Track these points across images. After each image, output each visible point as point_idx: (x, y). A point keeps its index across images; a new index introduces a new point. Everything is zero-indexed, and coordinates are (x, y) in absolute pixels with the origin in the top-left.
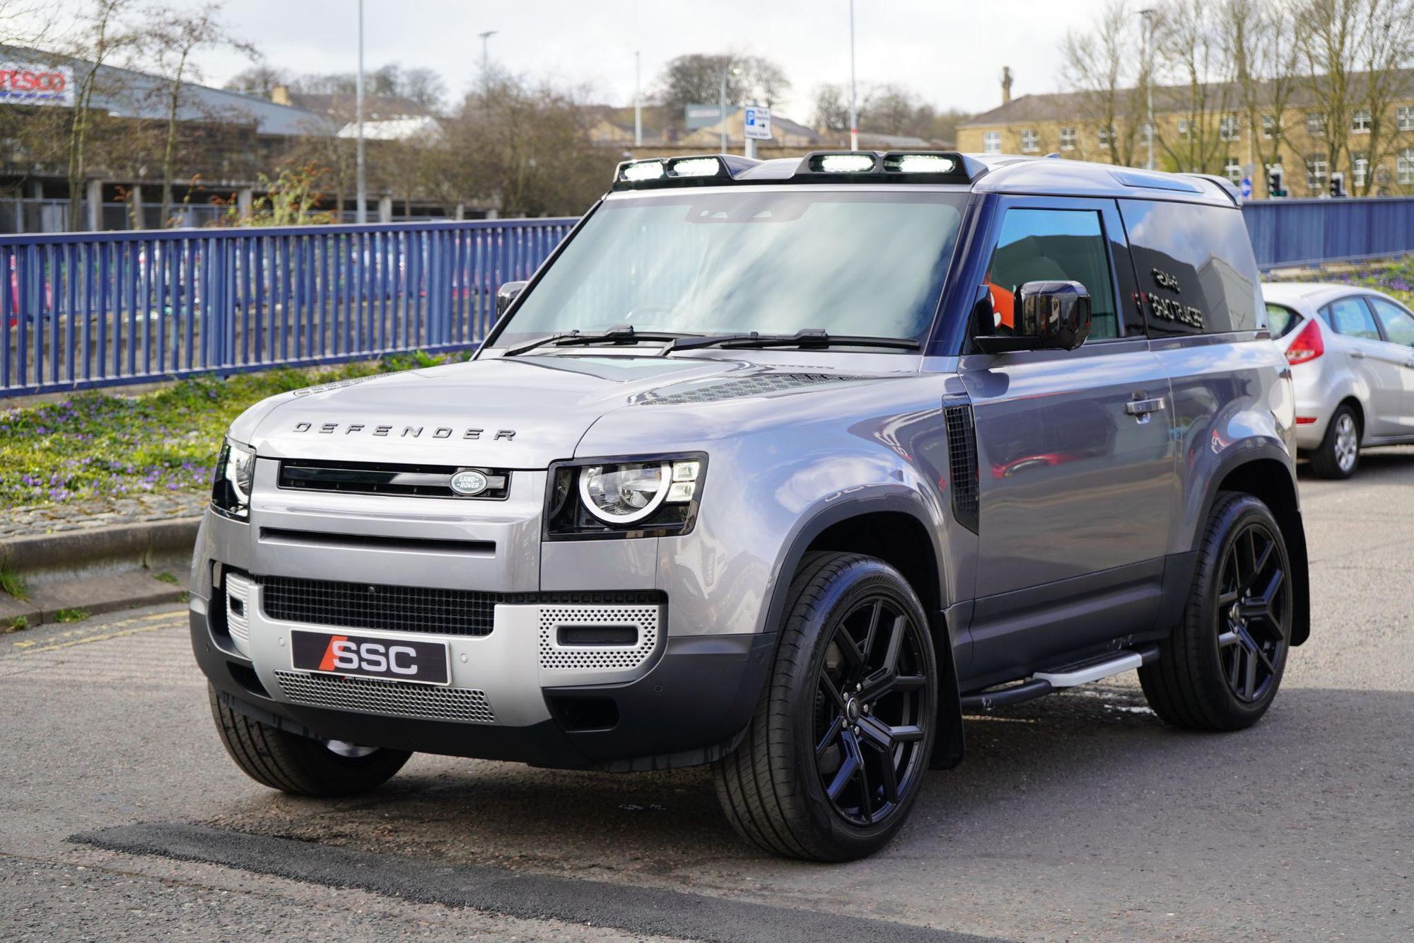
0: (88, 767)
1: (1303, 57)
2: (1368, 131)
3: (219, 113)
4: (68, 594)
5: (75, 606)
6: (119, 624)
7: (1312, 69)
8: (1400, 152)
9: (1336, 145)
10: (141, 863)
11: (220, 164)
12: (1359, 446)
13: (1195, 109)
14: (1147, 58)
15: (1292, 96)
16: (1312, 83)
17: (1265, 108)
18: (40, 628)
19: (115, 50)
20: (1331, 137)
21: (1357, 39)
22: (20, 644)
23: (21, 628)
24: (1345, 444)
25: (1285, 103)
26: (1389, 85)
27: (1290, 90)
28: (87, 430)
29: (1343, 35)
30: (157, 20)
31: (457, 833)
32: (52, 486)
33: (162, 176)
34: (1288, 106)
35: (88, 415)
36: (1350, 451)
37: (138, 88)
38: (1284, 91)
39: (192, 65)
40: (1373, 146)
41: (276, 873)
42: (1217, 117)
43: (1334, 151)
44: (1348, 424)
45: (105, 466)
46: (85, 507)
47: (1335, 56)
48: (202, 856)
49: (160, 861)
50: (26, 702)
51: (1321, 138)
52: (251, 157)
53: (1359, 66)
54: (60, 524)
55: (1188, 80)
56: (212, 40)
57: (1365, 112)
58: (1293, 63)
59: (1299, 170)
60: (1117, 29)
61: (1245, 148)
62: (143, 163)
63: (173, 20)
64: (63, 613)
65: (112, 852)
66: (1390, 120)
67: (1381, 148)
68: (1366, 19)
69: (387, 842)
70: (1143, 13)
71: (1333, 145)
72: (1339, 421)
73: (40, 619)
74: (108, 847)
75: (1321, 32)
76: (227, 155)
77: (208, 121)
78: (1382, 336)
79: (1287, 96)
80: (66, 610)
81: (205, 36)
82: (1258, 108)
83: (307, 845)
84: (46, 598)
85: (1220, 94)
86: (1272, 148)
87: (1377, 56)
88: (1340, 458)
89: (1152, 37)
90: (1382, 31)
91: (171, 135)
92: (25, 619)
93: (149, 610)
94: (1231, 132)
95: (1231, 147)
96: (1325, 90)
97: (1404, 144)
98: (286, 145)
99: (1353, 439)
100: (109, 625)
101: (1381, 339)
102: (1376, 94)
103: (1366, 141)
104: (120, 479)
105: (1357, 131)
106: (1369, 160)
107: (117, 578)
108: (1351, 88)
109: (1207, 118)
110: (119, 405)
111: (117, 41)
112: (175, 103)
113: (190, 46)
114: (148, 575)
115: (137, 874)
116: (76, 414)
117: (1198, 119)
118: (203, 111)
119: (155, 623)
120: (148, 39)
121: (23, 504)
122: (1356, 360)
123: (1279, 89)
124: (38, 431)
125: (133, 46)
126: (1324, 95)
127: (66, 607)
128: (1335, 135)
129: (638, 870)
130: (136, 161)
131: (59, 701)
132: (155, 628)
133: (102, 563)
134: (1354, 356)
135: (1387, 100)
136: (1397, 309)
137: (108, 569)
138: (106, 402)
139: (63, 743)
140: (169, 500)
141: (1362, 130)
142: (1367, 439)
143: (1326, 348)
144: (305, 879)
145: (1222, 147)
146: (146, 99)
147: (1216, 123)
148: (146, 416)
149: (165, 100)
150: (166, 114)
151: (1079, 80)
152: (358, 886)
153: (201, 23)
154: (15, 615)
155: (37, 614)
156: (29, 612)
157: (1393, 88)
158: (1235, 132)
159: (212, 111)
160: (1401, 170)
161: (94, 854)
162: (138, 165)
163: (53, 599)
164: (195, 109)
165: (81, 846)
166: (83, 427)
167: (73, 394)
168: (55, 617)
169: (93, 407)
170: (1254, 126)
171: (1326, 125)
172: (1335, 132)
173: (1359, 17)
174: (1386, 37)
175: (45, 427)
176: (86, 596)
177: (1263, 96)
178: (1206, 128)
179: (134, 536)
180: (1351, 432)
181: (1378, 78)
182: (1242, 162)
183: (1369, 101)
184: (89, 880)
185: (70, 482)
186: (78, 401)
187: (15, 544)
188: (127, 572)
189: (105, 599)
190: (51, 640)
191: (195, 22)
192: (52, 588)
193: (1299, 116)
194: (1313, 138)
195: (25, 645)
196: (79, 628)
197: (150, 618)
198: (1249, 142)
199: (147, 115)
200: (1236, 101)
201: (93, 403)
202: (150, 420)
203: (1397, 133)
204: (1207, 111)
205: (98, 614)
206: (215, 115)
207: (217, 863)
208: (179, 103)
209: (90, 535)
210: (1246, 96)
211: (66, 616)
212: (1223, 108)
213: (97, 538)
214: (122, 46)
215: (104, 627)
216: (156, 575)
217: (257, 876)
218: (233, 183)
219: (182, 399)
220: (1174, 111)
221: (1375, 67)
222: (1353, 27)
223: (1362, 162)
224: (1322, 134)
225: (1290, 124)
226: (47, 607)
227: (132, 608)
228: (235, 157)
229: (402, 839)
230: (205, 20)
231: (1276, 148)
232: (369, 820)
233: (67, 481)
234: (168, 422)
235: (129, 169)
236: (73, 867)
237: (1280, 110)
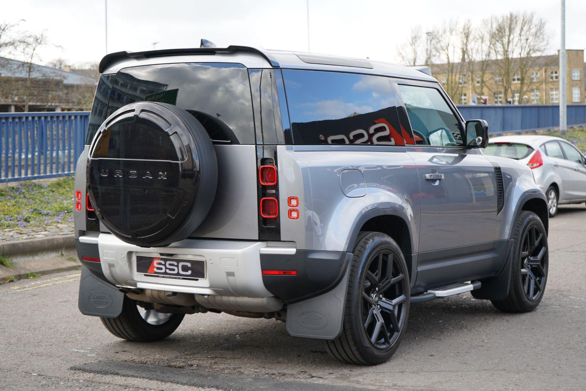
0: (65, 338)
1: (492, 51)
2: (519, 82)
3: (48, 74)
4: (30, 266)
5: (34, 271)
6: (55, 279)
7: (497, 56)
8: (532, 90)
9: (507, 88)
10: (108, 378)
11: (47, 96)
12: (558, 204)
13: (449, 73)
14: (429, 52)
15: (488, 67)
16: (496, 62)
17: (478, 73)
18: (20, 281)
19: (5, 47)
20: (505, 84)
21: (515, 43)
22: (13, 288)
23: (12, 281)
24: (552, 202)
25: (485, 70)
26: (528, 63)
27: (487, 65)
28: (29, 197)
29: (509, 42)
30: (22, 36)
31: (245, 364)
32: (18, 221)
33: (24, 102)
34: (486, 72)
35: (28, 191)
36: (554, 206)
37: (14, 64)
38: (485, 66)
39: (37, 54)
40: (521, 88)
41: (172, 382)
42: (458, 76)
43: (506, 91)
44: (553, 195)
45: (40, 212)
46: (34, 229)
47: (506, 52)
48: (135, 375)
49: (116, 377)
50: (26, 311)
51: (500, 85)
52: (60, 93)
53: (515, 55)
54: (25, 237)
55: (445, 61)
56: (45, 44)
57: (518, 74)
58: (489, 54)
59: (491, 98)
60: (416, 41)
61: (469, 89)
62: (16, 96)
63: (29, 36)
64: (29, 275)
65: (92, 374)
66: (528, 77)
67: (525, 89)
68: (518, 35)
69: (215, 368)
70: (427, 33)
71: (505, 87)
72: (550, 193)
73: (20, 277)
74: (90, 372)
75: (500, 41)
76: (51, 92)
77: (44, 78)
78: (565, 157)
79: (486, 68)
80: (31, 273)
81: (42, 42)
82: (475, 73)
83: (181, 369)
84: (22, 268)
85: (459, 67)
86: (480, 89)
87: (523, 51)
88: (550, 209)
89: (430, 44)
90: (525, 41)
91: (28, 84)
92: (13, 277)
93: (66, 273)
94: (463, 83)
95: (464, 89)
96: (502, 65)
97: (534, 87)
98: (75, 89)
99: (555, 201)
100: (50, 279)
101: (565, 159)
102: (523, 67)
103: (519, 86)
104: (47, 218)
105: (514, 82)
106: (520, 94)
107: (51, 260)
108: (512, 64)
109: (454, 77)
110: (41, 187)
111: (6, 44)
112: (30, 70)
113: (36, 46)
114: (63, 258)
115: (108, 383)
116: (23, 191)
117: (450, 77)
118: (42, 74)
119: (70, 278)
120: (19, 44)
121: (7, 228)
122: (556, 168)
123: (483, 65)
124: (8, 198)
125: (13, 46)
126: (501, 67)
127: (31, 272)
128: (506, 84)
129: (334, 378)
130: (13, 94)
131: (40, 311)
132: (72, 280)
133: (44, 253)
134: (555, 166)
135: (527, 69)
136: (570, 147)
137: (46, 256)
138: (35, 185)
139: (50, 328)
140: (69, 226)
141: (516, 82)
142: (560, 201)
143: (544, 163)
144: (186, 384)
145: (460, 89)
146: (18, 69)
147: (457, 80)
148: (53, 192)
149: (25, 68)
150: (26, 75)
151: (401, 61)
152: (212, 387)
153: (41, 36)
154: (9, 275)
155: (18, 275)
156: (15, 274)
157: (530, 64)
158: (465, 83)
159: (46, 74)
160: (533, 98)
161: (84, 375)
162: (13, 96)
163: (24, 268)
164: (38, 73)
165: (77, 372)
166: (27, 196)
167: (21, 182)
168: (26, 276)
169: (30, 188)
170: (472, 80)
171: (503, 79)
172: (506, 82)
173: (515, 35)
174: (526, 43)
175: (11, 196)
176: (38, 267)
177: (476, 67)
178: (454, 81)
179: (58, 241)
180: (554, 197)
181: (523, 60)
182: (467, 95)
183: (520, 70)
184: (88, 386)
185: (26, 219)
186: (24, 185)
187: (8, 244)
188: (55, 257)
189: (46, 269)
190: (27, 286)
191: (38, 37)
192: (24, 264)
193: (491, 76)
194: (498, 85)
195: (16, 288)
196: (37, 281)
197: (67, 276)
198: (471, 87)
199: (18, 75)
200: (465, 70)
201: (30, 186)
202: (54, 193)
203: (531, 83)
204: (454, 74)
205: (44, 275)
206: (47, 75)
207: (143, 378)
208: (32, 70)
209: (39, 241)
210: (469, 68)
211: (30, 276)
212: (460, 73)
213: (42, 242)
214: (8, 46)
215: (48, 280)
216: (67, 258)
217: (163, 383)
218: (53, 104)
219: (67, 185)
220: (440, 74)
221: (522, 56)
222: (513, 39)
223: (517, 95)
224: (501, 83)
225: (487, 79)
226: (22, 272)
227: (58, 272)
228: (54, 93)
229: (222, 366)
230: (42, 35)
231: (482, 89)
232: (203, 359)
233: (25, 218)
234: (63, 194)
235: (10, 98)
236: (77, 380)
237: (484, 73)
